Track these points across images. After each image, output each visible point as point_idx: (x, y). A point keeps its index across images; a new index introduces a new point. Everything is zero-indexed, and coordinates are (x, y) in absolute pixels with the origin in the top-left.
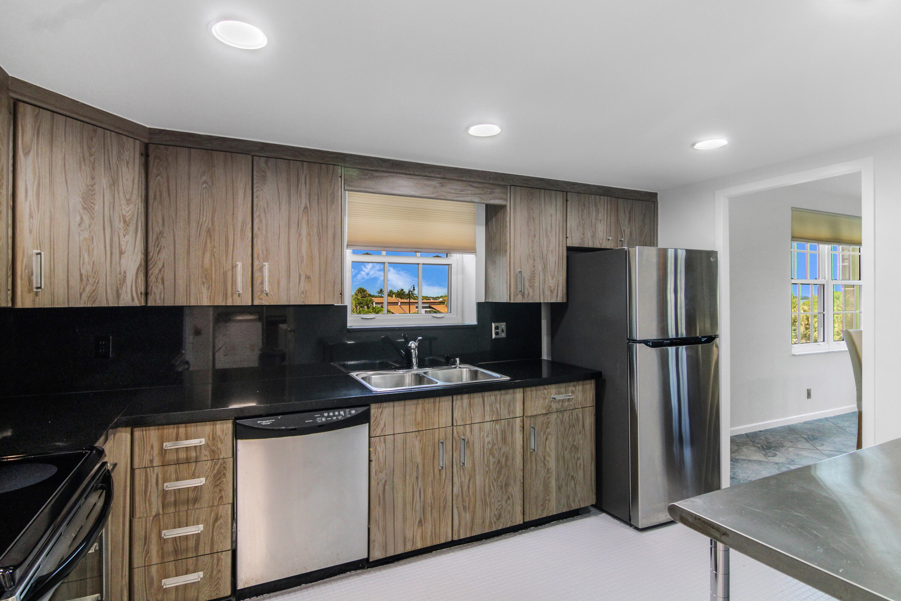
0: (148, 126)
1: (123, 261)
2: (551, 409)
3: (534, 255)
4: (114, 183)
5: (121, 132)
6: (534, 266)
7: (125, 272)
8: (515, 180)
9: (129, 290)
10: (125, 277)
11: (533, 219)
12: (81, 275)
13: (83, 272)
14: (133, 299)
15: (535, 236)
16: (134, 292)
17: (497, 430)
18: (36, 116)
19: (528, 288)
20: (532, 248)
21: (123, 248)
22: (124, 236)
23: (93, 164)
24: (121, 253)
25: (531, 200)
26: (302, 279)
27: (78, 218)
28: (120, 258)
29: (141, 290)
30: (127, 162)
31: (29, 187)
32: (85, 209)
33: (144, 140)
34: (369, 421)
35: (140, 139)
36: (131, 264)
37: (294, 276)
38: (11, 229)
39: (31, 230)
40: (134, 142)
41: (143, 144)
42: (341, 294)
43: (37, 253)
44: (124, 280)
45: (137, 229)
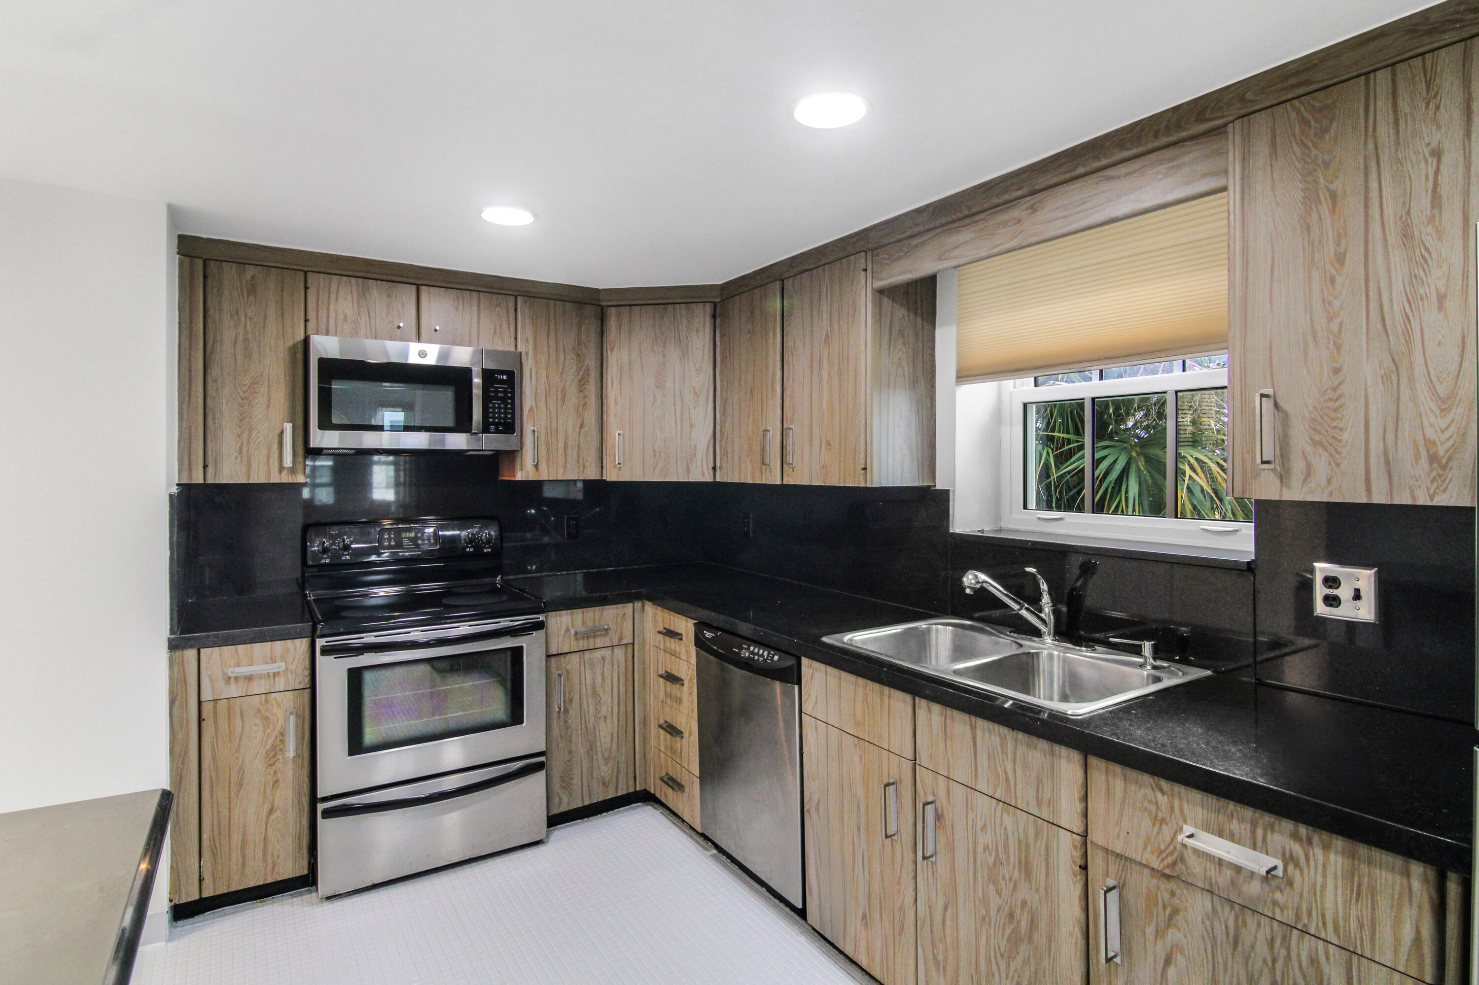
0: (720, 283)
1: (693, 434)
2: (1179, 866)
3: (1334, 326)
4: (684, 355)
5: (688, 301)
6: (1337, 371)
7: (695, 446)
8: (1249, 96)
9: (699, 463)
10: (695, 451)
11: (1333, 196)
12: (654, 451)
13: (656, 448)
14: (703, 474)
15: (1341, 259)
16: (705, 466)
17: (1005, 829)
18: (618, 315)
19: (1309, 449)
20: (1327, 303)
21: (693, 421)
22: (695, 408)
23: (665, 343)
24: (692, 426)
25: (1325, 130)
26: (823, 446)
27: (652, 397)
28: (690, 432)
29: (711, 465)
30: (697, 331)
31: (614, 378)
32: (657, 387)
33: (715, 300)
34: (799, 683)
35: (711, 300)
36: (702, 436)
37: (816, 442)
38: (600, 415)
39: (615, 415)
40: (704, 308)
41: (712, 304)
42: (865, 469)
43: (619, 434)
44: (695, 455)
45: (708, 399)
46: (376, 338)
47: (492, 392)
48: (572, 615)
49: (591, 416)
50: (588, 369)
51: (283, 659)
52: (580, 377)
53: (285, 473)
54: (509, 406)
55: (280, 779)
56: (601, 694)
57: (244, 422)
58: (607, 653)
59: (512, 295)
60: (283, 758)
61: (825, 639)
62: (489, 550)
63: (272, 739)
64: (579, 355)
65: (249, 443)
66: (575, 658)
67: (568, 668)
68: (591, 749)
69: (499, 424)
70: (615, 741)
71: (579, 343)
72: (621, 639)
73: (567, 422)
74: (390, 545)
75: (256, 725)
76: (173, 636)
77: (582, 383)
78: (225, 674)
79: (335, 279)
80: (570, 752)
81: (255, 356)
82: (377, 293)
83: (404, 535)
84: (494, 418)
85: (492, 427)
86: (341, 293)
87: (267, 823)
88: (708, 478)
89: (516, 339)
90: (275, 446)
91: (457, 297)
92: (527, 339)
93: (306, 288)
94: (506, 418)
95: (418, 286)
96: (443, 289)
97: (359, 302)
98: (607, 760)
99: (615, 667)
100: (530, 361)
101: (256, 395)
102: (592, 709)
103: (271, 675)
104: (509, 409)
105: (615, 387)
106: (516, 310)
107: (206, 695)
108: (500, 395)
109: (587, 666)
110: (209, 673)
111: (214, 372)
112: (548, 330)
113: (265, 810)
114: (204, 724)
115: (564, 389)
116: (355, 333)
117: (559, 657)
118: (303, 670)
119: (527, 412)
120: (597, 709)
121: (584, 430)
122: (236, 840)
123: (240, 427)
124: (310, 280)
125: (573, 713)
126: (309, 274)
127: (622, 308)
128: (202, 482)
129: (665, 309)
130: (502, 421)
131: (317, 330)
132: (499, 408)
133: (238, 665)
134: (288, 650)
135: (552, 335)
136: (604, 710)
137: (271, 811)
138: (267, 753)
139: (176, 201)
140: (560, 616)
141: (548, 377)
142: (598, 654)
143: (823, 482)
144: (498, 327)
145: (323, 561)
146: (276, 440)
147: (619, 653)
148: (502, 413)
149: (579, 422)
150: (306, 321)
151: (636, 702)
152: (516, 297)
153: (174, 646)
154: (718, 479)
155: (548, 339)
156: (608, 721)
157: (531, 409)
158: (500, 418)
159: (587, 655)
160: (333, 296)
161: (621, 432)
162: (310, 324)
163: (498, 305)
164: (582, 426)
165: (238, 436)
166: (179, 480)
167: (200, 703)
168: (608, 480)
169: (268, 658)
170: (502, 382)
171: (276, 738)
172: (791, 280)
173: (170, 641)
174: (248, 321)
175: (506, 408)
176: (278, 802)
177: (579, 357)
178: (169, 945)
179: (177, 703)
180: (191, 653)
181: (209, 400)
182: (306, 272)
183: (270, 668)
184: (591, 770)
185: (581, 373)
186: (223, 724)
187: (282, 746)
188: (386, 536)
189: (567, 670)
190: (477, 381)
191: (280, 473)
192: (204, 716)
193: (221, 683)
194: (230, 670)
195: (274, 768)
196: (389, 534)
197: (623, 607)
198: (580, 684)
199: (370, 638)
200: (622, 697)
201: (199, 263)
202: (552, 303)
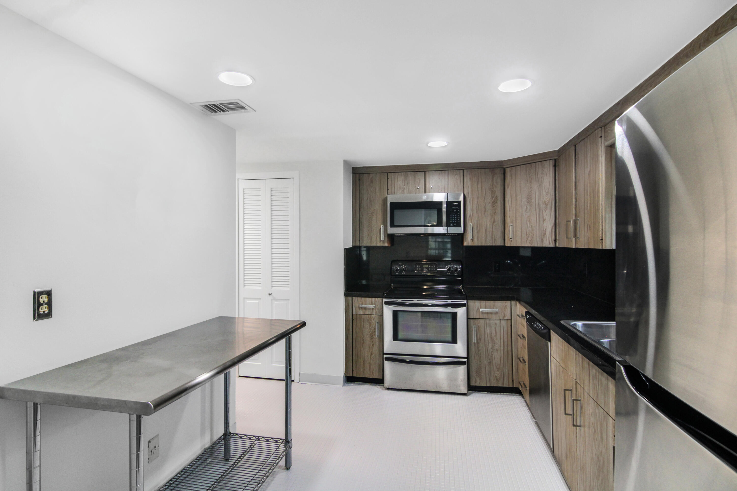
0: (557, 149)
1: (545, 224)
4: (540, 187)
7: (546, 230)
9: (548, 238)
12: (527, 232)
13: (528, 231)
14: (549, 244)
16: (550, 240)
18: (511, 171)
21: (545, 217)
22: (545, 211)
24: (544, 220)
26: (588, 228)
27: (525, 207)
28: (543, 223)
29: (553, 238)
30: (546, 174)
31: (509, 200)
32: (528, 202)
33: (555, 158)
34: (550, 341)
35: (553, 158)
36: (549, 225)
37: (586, 225)
38: (503, 217)
39: (510, 216)
40: (550, 162)
41: (554, 160)
42: (602, 240)
43: (510, 225)
44: (545, 233)
45: (551, 207)
46: (410, 193)
47: (451, 210)
48: (480, 303)
49: (499, 217)
50: (497, 197)
51: (375, 304)
52: (493, 201)
53: (381, 242)
54: (459, 215)
55: (374, 344)
56: (495, 340)
57: (370, 226)
58: (498, 322)
59: (462, 169)
60: (375, 338)
61: (562, 322)
62: (457, 274)
63: (372, 330)
64: (492, 191)
65: (371, 232)
66: (482, 321)
67: (479, 325)
68: (490, 363)
69: (455, 223)
70: (502, 361)
71: (493, 185)
72: (504, 316)
73: (487, 221)
74: (419, 270)
75: (367, 324)
76: (345, 292)
77: (494, 203)
78: (359, 306)
79: (397, 174)
80: (480, 361)
81: (373, 203)
82: (410, 176)
83: (424, 266)
84: (452, 220)
85: (452, 224)
86: (399, 179)
87: (370, 358)
88: (552, 245)
89: (464, 187)
90: (379, 234)
91: (439, 174)
92: (468, 187)
93: (388, 178)
94: (457, 220)
95: (425, 172)
96: (434, 172)
97: (404, 181)
98: (498, 370)
99: (502, 328)
100: (470, 196)
101: (373, 217)
102: (490, 344)
103: (371, 309)
104: (459, 216)
105: (509, 204)
106: (463, 175)
107: (354, 313)
108: (455, 211)
109: (488, 325)
110: (355, 305)
111: (362, 210)
112: (478, 182)
113: (370, 354)
114: (354, 321)
115: (485, 206)
116: (403, 193)
117: (475, 320)
118: (381, 309)
119: (468, 217)
120: (493, 346)
121: (495, 224)
122: (362, 361)
123: (369, 227)
124: (389, 175)
125: (481, 345)
126: (389, 174)
127: (512, 167)
128: (358, 245)
129: (531, 166)
130: (456, 221)
131: (391, 193)
132: (455, 216)
133: (362, 304)
134: (376, 301)
135: (480, 184)
136: (496, 347)
137: (372, 354)
138: (370, 334)
139: (346, 159)
140: (475, 302)
141: (478, 202)
142: (493, 322)
143: (588, 247)
144: (456, 183)
145: (396, 274)
146: (379, 231)
147: (504, 323)
148: (456, 218)
149: (493, 220)
150: (388, 190)
151: (513, 346)
152: (464, 170)
153: (346, 295)
154: (557, 246)
155: (478, 185)
156: (499, 352)
157: (470, 216)
158: (455, 220)
159: (488, 321)
160: (396, 180)
161: (512, 224)
162: (389, 191)
163: (456, 174)
164: (494, 222)
165: (368, 230)
166: (352, 245)
167: (352, 314)
168: (506, 246)
169: (371, 303)
170: (456, 206)
171: (373, 330)
172: (578, 144)
173: (345, 293)
174: (371, 193)
175: (457, 216)
176: (374, 352)
177: (493, 192)
178: (343, 387)
179: (347, 313)
180: (350, 298)
181: (360, 219)
182: (388, 173)
183: (371, 306)
184: (490, 372)
185: (493, 199)
186: (358, 322)
187: (374, 333)
188: (418, 266)
189: (478, 326)
190: (444, 206)
191: (380, 242)
192: (353, 319)
193: (358, 309)
194: (360, 305)
195: (372, 340)
196: (419, 266)
197: (505, 303)
198: (485, 333)
199: (400, 300)
200: (506, 344)
201: (358, 175)
202: (480, 170)
